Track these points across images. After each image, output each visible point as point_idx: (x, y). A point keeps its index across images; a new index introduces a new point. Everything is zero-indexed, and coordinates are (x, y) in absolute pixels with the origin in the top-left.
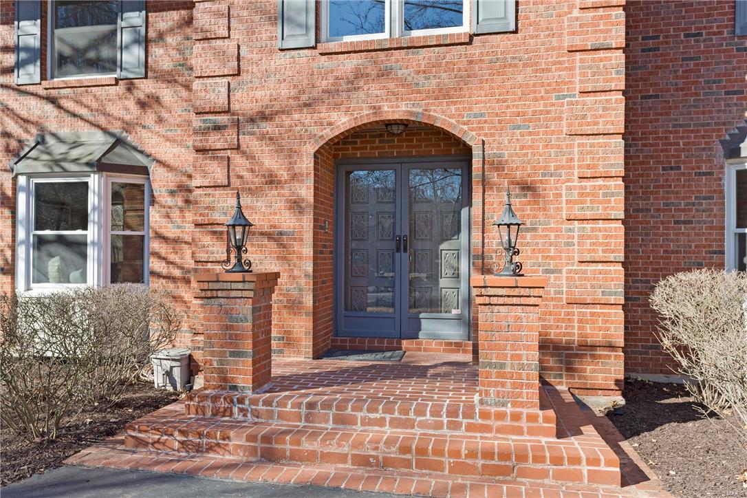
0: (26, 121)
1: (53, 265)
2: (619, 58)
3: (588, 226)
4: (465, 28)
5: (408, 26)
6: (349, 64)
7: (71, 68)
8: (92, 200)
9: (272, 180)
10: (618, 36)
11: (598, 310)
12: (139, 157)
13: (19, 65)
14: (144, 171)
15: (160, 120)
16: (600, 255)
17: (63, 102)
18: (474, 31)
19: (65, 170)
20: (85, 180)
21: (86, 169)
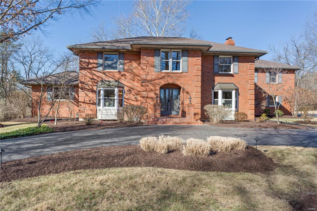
0: (98, 77)
1: (107, 104)
2: (200, 77)
3: (197, 99)
4: (181, 71)
5: (173, 70)
6: (163, 75)
7: (107, 68)
8: (116, 92)
9: (152, 90)
10: (200, 74)
11: (198, 109)
12: (122, 85)
13: (98, 67)
14: (123, 88)
15: (126, 78)
16: (198, 102)
17: (106, 74)
18: (182, 72)
19: (111, 87)
20: (114, 89)
21: (115, 87)
